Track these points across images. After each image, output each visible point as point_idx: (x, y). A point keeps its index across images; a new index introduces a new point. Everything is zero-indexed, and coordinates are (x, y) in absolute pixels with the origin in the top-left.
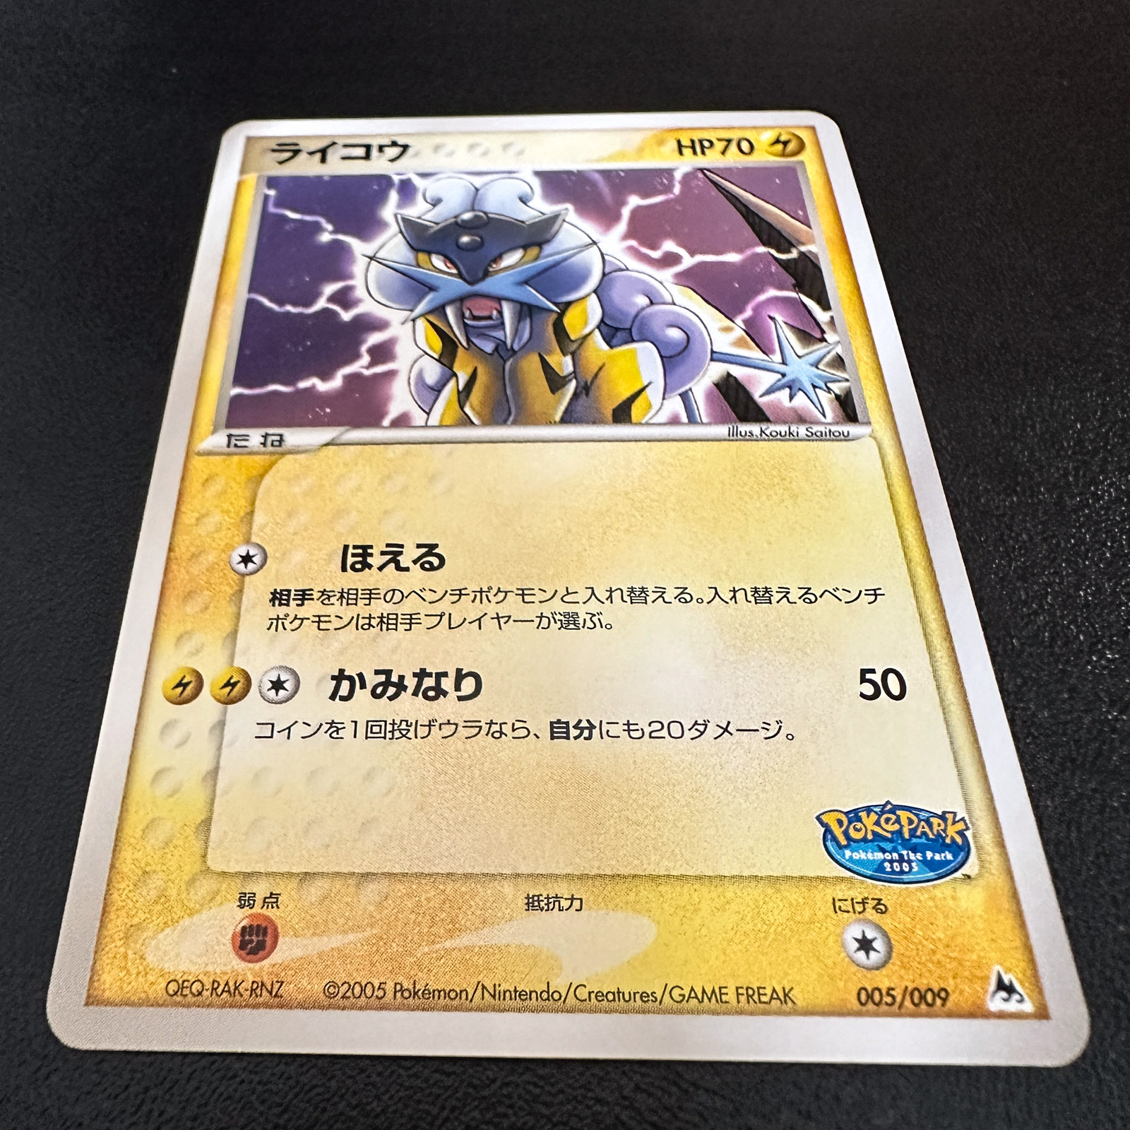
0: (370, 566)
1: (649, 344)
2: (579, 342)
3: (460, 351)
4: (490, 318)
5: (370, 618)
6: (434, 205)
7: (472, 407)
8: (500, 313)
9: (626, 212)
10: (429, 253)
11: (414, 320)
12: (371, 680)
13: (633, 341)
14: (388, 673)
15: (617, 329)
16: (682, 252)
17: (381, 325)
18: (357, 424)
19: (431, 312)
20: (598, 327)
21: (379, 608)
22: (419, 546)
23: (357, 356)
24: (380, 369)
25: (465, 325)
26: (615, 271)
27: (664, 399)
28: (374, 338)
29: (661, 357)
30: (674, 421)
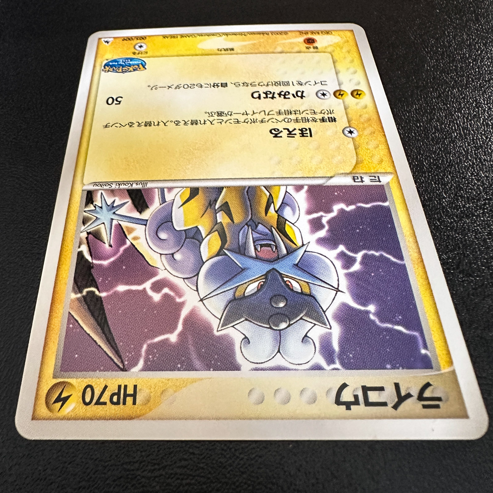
0: (299, 130)
1: (177, 229)
2: (213, 230)
3: (275, 226)
4: (262, 246)
5: (295, 114)
6: (306, 336)
7: (266, 195)
8: (256, 249)
9: (180, 327)
10: (302, 293)
11: (303, 245)
12: (290, 96)
13: (185, 231)
14: (285, 98)
15: (193, 238)
16: (150, 293)
17: (321, 241)
18: (320, 186)
19: (295, 250)
20: (203, 240)
21: (293, 117)
22: (281, 137)
23: (329, 222)
24: (315, 215)
25: (274, 242)
26: (191, 278)
27: (174, 200)
28: (322, 233)
29: (172, 222)
30: (170, 189)
